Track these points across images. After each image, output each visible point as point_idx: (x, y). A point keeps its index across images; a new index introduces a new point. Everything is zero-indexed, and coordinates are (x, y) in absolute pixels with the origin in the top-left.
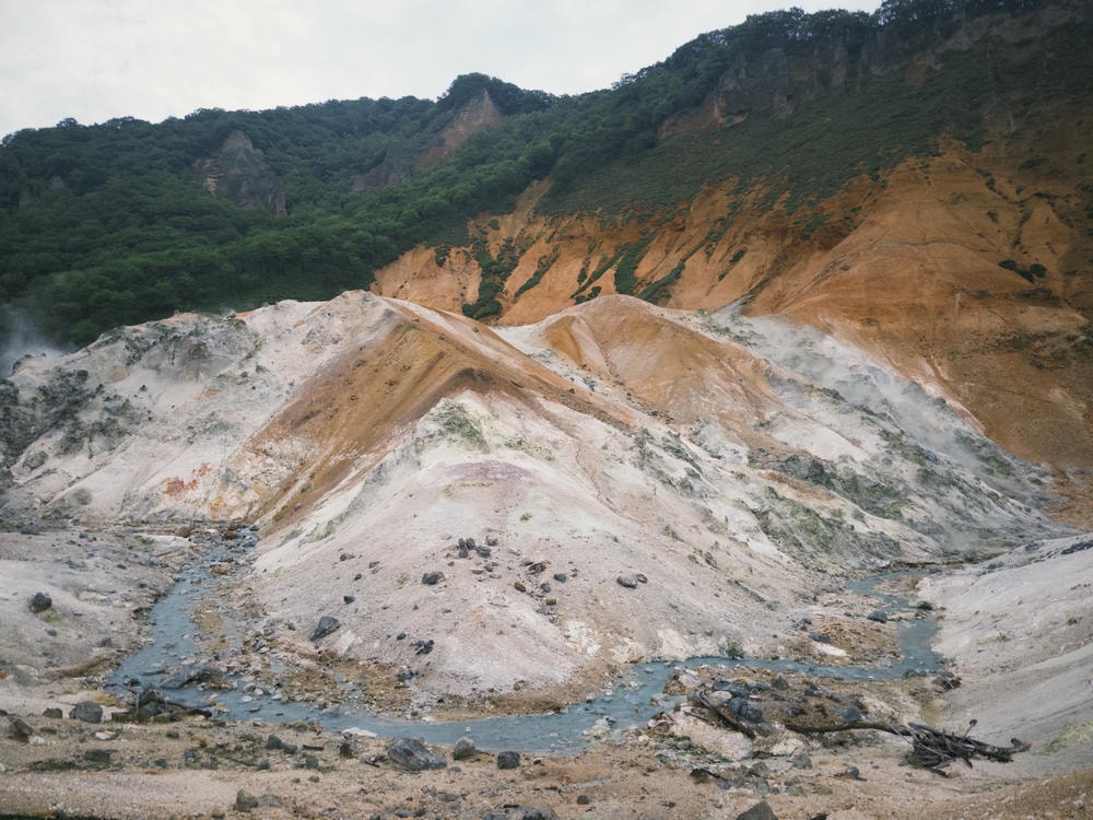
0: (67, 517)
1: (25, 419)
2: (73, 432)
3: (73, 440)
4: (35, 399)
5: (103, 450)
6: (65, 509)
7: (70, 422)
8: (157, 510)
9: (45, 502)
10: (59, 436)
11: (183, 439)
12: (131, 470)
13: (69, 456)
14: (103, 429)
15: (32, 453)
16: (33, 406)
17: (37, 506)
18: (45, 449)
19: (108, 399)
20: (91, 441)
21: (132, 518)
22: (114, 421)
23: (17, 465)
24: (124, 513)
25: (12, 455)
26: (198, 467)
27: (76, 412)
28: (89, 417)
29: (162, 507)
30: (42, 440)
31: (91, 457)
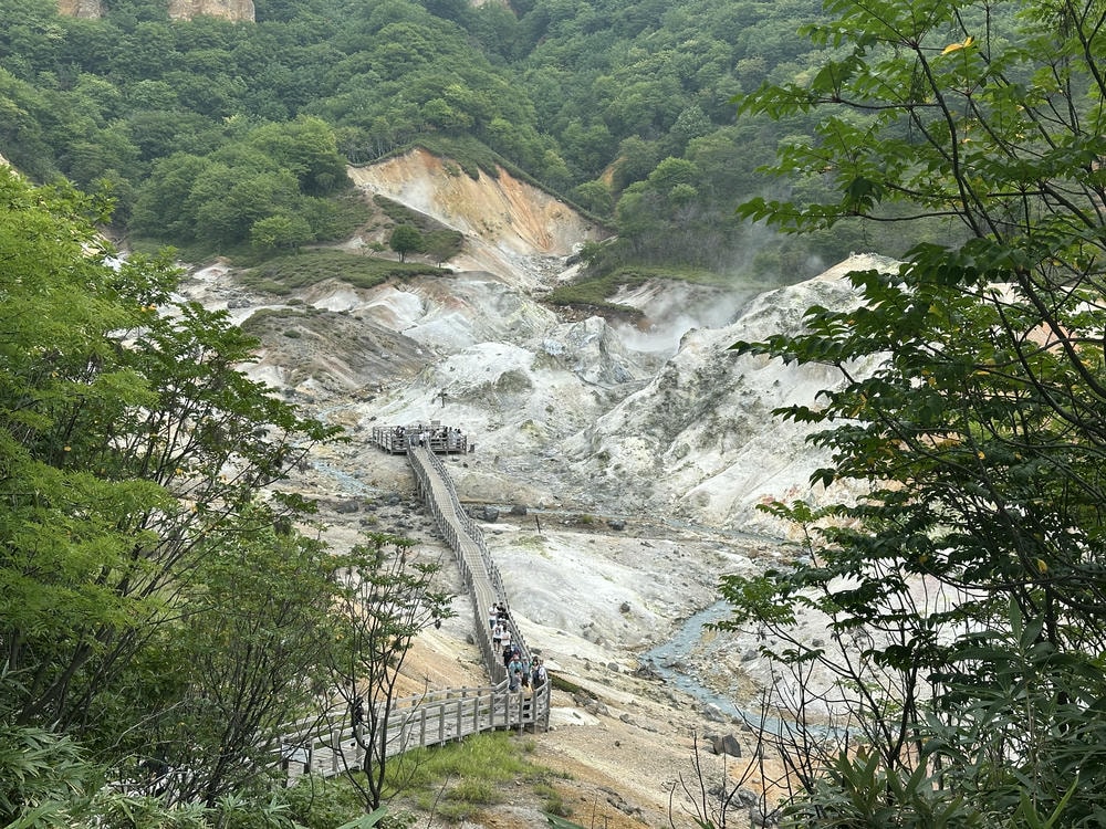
0: (689, 516)
1: (681, 404)
2: (711, 427)
3: (710, 435)
4: (691, 382)
5: (732, 447)
6: (689, 509)
7: (711, 416)
8: (751, 523)
9: (679, 497)
10: (701, 429)
11: (788, 454)
12: (743, 478)
13: (706, 450)
14: (734, 427)
15: (679, 444)
16: (689, 390)
17: (671, 501)
18: (688, 441)
19: (745, 394)
20: (724, 437)
21: (733, 526)
22: (745, 420)
23: (667, 454)
24: (728, 520)
25: (667, 441)
26: (790, 487)
27: (717, 406)
28: (727, 412)
29: (755, 521)
30: (688, 431)
31: (723, 453)
